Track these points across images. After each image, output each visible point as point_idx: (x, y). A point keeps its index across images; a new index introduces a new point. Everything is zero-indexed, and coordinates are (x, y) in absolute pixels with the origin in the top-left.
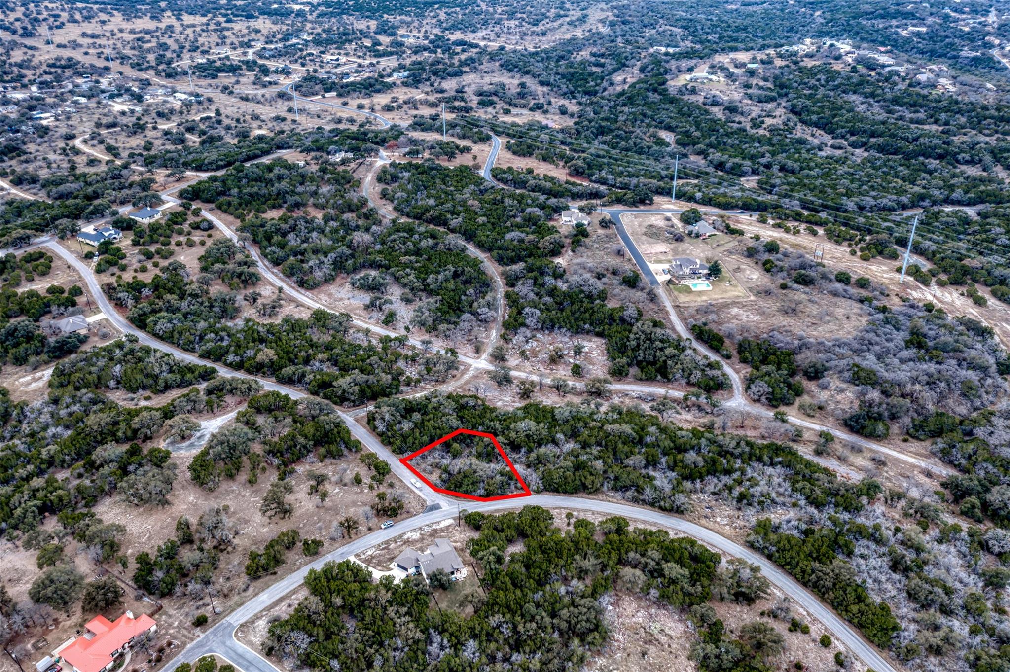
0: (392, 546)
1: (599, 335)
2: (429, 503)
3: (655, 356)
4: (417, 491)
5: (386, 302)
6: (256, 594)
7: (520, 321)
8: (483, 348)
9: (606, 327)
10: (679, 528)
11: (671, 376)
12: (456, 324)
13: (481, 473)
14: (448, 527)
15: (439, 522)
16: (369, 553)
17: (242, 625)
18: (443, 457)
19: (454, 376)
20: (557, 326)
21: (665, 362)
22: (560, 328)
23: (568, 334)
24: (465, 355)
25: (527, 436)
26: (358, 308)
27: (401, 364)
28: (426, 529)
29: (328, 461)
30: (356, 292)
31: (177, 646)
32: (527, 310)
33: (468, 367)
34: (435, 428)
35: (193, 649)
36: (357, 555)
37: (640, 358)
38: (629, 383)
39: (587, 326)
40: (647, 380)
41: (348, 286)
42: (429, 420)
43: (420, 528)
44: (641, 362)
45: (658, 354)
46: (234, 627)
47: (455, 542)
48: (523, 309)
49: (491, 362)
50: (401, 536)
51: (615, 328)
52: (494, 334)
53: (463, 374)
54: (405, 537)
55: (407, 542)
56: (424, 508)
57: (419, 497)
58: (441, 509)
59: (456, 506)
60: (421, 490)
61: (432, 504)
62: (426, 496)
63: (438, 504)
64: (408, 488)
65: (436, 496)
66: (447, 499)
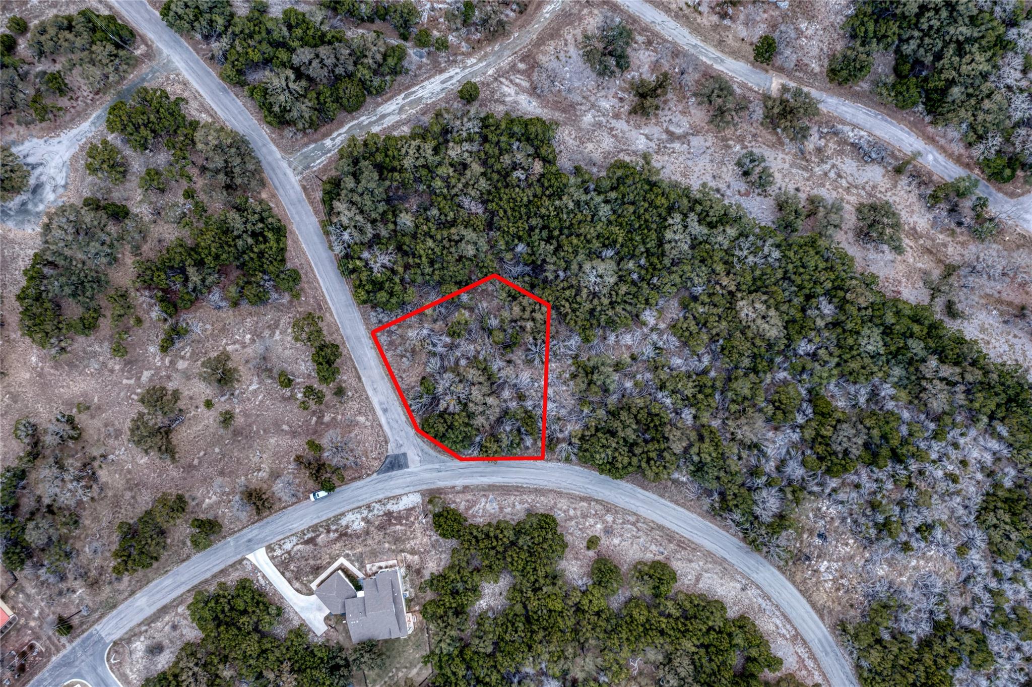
0: (322, 539)
2: (392, 449)
4: (379, 412)
6: (133, 593)
10: (754, 576)
14: (410, 510)
15: (397, 498)
16: (288, 546)
17: (115, 643)
28: (379, 510)
29: (245, 306)
31: (40, 654)
35: (59, 665)
36: (270, 549)
43: (368, 507)
46: (106, 645)
47: (413, 552)
50: (337, 518)
54: (344, 522)
55: (343, 535)
56: (383, 459)
57: (380, 426)
58: (407, 467)
59: (430, 466)
60: (385, 411)
61: (396, 452)
62: (391, 428)
63: (405, 455)
64: (367, 398)
65: (406, 433)
66: (422, 444)
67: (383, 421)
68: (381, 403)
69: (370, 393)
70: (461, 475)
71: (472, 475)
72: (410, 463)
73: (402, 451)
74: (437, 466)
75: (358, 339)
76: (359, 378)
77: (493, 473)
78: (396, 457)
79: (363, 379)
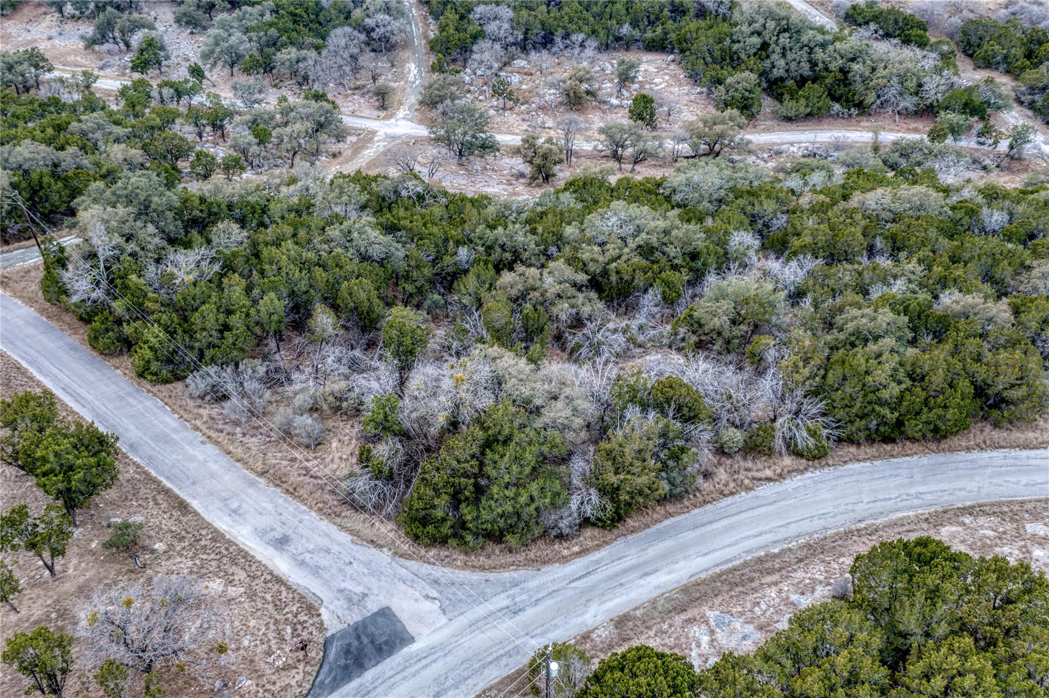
1: (657, 46)
2: (336, 618)
3: (813, 64)
4: (264, 554)
5: (137, 26)
7: (472, 29)
8: (393, 99)
9: (670, 25)
11: (871, 98)
12: (318, 48)
13: (558, 412)
18: (355, 366)
19: (334, 156)
20: (560, 31)
21: (844, 71)
22: (566, 36)
23: (592, 43)
24: (353, 114)
25: (646, 251)
26: (75, 52)
27: (183, 130)
30: (70, 26)
32: (480, 9)
33: (367, 137)
34: (304, 265)
37: (776, 73)
38: (768, 130)
39: (626, 29)
40: (809, 116)
41: (52, 18)
42: (277, 243)
44: (782, 79)
45: (819, 55)
48: (470, 10)
49: (421, 122)
51: (691, 25)
52: (412, 69)
53: (357, 149)
56: (315, 653)
57: (279, 580)
58: (405, 639)
59: (480, 610)
60: (282, 543)
61: (354, 617)
62: (316, 571)
63: (385, 613)
64: (217, 536)
65: (368, 564)
66: (425, 569)
67: (282, 565)
68: (262, 533)
69: (222, 524)
70: (587, 597)
71: (616, 582)
72: (411, 628)
73: (372, 606)
74: (502, 601)
75: (163, 439)
76: (183, 507)
77: (668, 557)
78: (358, 630)
79: (195, 504)
